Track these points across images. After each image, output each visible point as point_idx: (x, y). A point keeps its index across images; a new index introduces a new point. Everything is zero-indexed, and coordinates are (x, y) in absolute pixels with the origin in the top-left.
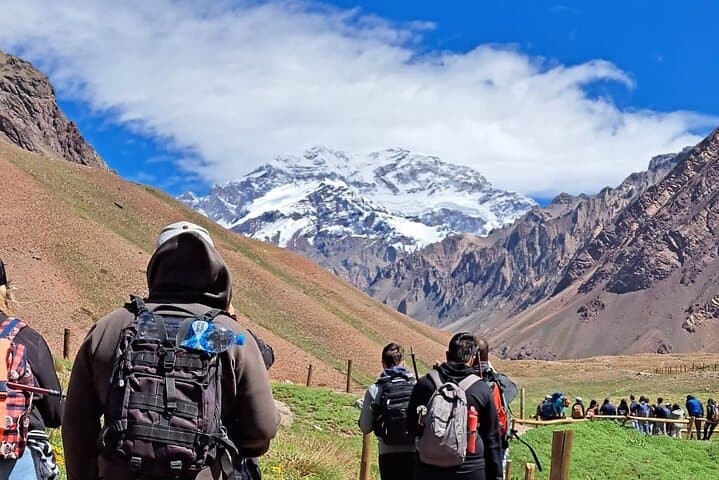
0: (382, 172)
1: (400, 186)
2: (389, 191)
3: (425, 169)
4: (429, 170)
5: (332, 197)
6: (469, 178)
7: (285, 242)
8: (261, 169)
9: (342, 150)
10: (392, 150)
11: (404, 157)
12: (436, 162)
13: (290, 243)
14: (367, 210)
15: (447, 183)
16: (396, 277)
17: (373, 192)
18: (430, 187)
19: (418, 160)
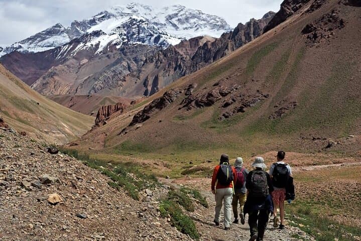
0: (170, 18)
1: (180, 26)
2: (173, 28)
3: (194, 17)
4: (195, 17)
5: (136, 26)
6: (218, 22)
7: (102, 48)
8: (101, 13)
9: (147, 5)
10: (175, 6)
11: (182, 10)
12: (200, 13)
13: (105, 48)
14: (156, 33)
15: (205, 24)
16: (157, 62)
17: (165, 28)
18: (196, 26)
19: (190, 11)
